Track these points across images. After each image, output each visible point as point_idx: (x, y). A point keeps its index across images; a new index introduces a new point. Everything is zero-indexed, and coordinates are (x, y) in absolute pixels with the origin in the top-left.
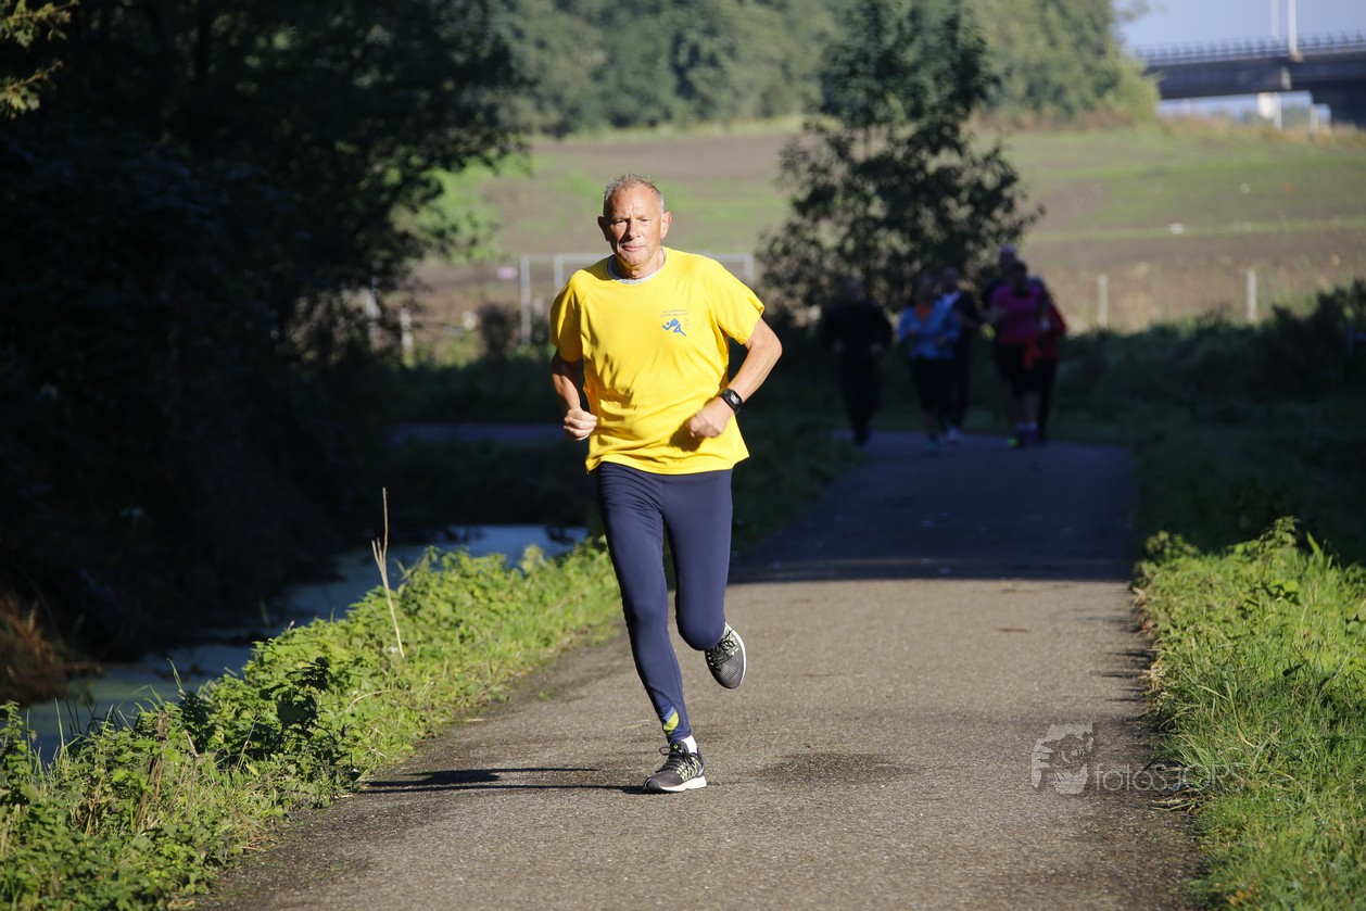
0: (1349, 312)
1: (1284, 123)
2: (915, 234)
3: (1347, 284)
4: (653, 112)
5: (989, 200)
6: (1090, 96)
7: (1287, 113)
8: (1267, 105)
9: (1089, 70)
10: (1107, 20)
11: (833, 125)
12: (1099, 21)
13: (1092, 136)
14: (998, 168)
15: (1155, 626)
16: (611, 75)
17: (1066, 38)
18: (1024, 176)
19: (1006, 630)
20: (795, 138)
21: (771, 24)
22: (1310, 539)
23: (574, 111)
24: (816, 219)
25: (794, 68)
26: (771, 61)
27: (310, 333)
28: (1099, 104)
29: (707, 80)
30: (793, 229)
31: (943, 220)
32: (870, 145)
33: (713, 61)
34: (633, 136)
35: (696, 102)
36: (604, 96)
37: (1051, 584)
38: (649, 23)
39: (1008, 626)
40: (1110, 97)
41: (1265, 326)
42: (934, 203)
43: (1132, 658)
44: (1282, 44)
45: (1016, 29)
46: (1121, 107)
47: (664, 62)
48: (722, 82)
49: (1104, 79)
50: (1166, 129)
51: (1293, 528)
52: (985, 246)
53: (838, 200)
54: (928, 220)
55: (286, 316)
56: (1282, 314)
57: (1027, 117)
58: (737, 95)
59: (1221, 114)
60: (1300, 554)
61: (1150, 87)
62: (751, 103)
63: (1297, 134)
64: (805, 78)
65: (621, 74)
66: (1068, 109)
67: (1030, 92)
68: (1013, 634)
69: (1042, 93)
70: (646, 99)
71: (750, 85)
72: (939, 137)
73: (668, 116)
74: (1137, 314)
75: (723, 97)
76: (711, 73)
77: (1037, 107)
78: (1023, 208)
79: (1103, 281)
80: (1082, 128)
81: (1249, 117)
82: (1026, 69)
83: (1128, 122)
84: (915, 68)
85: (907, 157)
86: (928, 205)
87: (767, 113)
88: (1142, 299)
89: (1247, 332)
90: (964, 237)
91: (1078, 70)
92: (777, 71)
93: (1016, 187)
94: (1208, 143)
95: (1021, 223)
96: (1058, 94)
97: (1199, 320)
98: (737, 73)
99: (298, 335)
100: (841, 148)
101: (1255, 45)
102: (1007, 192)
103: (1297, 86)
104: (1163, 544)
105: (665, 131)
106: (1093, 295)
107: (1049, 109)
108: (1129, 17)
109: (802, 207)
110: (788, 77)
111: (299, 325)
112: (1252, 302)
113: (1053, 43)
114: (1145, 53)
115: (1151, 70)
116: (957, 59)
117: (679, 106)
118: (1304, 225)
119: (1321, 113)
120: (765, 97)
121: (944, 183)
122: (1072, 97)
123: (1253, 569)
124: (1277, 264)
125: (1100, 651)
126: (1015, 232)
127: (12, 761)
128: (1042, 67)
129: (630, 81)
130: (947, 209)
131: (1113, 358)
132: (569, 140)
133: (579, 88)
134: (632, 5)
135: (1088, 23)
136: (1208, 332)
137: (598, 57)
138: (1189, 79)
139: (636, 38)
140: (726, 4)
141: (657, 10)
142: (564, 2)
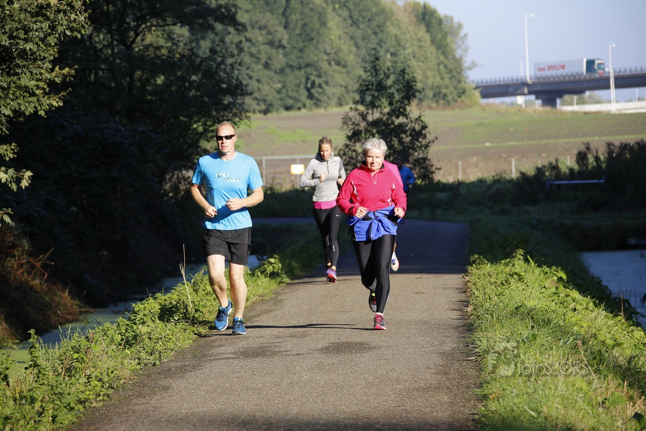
0: (547, 174)
1: (526, 106)
3: (546, 163)
4: (299, 105)
5: (418, 134)
6: (456, 97)
7: (526, 102)
8: (520, 100)
9: (455, 88)
10: (461, 70)
11: (361, 108)
12: (459, 70)
13: (457, 111)
14: (420, 123)
15: (471, 291)
16: (284, 91)
17: (446, 76)
18: (430, 127)
19: (417, 293)
20: (347, 113)
21: (341, 73)
22: (529, 257)
23: (271, 105)
24: (355, 142)
25: (350, 88)
26: (341, 86)
27: (171, 186)
28: (459, 100)
29: (317, 92)
30: (347, 146)
31: (401, 142)
32: (374, 115)
33: (320, 86)
34: (292, 113)
35: (314, 101)
36: (282, 99)
37: (435, 275)
38: (297, 72)
39: (418, 291)
40: (463, 98)
41: (517, 179)
42: (397, 136)
43: (462, 303)
44: (524, 78)
45: (429, 73)
46: (467, 101)
47: (302, 86)
48: (324, 93)
49: (461, 91)
50: (483, 109)
51: (522, 254)
52: (416, 151)
53: (363, 135)
54: (395, 142)
55: (162, 180)
56: (523, 174)
57: (434, 105)
58: (329, 98)
59: (503, 103)
60: (525, 263)
61: (477, 94)
62: (334, 101)
63: (530, 110)
64: (353, 92)
65: (287, 91)
66: (448, 102)
67: (434, 96)
68: (419, 294)
69: (439, 96)
70: (296, 100)
71: (333, 94)
72: (399, 111)
73: (304, 106)
74: (472, 175)
75: (324, 98)
76: (320, 90)
77: (437, 101)
78: (429, 137)
79: (460, 163)
80: (453, 109)
81: (513, 104)
83: (470, 106)
84: (390, 87)
85: (387, 119)
86: (395, 137)
87: (341, 105)
88: (475, 170)
89: (511, 181)
90: (409, 148)
91: (451, 88)
92: (344, 89)
93: (427, 129)
94: (499, 113)
95: (429, 143)
96: (445, 96)
97: (493, 177)
98: (329, 90)
99: (167, 186)
100: (363, 116)
101: (515, 78)
102: (424, 132)
103: (530, 93)
104: (476, 260)
105: (303, 111)
106: (457, 169)
107: (441, 102)
108: (470, 69)
109: (349, 138)
110: (348, 92)
111: (167, 183)
112: (514, 170)
113: (442, 79)
114: (476, 81)
115: (476, 88)
116: (405, 84)
117: (309, 102)
118: (533, 142)
119: (539, 102)
120: (339, 99)
121: (401, 128)
122: (450, 97)
123: (508, 269)
124: (523, 156)
125: (450, 301)
126: (427, 146)
127: (34, 351)
128: (438, 87)
129: (291, 93)
130: (402, 138)
131: (463, 191)
132: (269, 115)
133: (272, 97)
134: (291, 67)
135: (455, 70)
136: (497, 181)
137: (279, 86)
138: (491, 91)
139: (293, 78)
140: (324, 66)
141: (300, 68)
142: (267, 66)
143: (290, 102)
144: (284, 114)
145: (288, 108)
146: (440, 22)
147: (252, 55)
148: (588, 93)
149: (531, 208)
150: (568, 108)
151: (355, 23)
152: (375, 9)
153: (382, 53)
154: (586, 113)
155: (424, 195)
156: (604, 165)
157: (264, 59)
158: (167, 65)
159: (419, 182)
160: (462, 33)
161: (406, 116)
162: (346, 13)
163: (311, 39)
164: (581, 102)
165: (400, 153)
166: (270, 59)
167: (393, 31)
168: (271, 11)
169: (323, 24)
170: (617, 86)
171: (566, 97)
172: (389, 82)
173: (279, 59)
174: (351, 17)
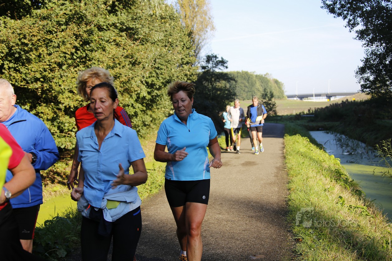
2: (268, 107)
5: (274, 105)
6: (282, 98)
7: (297, 99)
8: (295, 99)
9: (282, 96)
11: (262, 99)
21: (259, 92)
31: (270, 106)
32: (264, 101)
40: (284, 98)
41: (295, 115)
42: (269, 105)
44: (296, 94)
45: (277, 92)
50: (288, 100)
52: (274, 108)
54: (269, 107)
57: (277, 99)
59: (292, 99)
61: (287, 97)
63: (297, 101)
64: (261, 96)
74: (285, 114)
78: (276, 106)
79: (283, 111)
80: (282, 100)
81: (294, 100)
82: (278, 96)
83: (285, 100)
85: (267, 102)
90: (272, 108)
93: (276, 104)
94: (291, 101)
96: (280, 98)
100: (262, 101)
103: (297, 97)
113: (280, 94)
115: (287, 96)
116: (271, 94)
118: (298, 107)
119: (299, 99)
121: (270, 104)
124: (296, 110)
126: (276, 108)
131: (283, 117)
132: (245, 101)
133: (245, 97)
134: (249, 91)
135: (282, 92)
136: (290, 115)
137: (246, 95)
138: (289, 97)
139: (249, 94)
140: (256, 91)
141: (250, 92)
142: (244, 91)
143: (248, 98)
144: (247, 100)
145: (248, 99)
146: (279, 83)
147: (241, 89)
148: (309, 98)
149: (298, 121)
150: (305, 101)
151: (262, 83)
152: (266, 80)
153: (267, 88)
154: (309, 102)
155: (275, 118)
156: (314, 112)
157: (243, 89)
158: (220, 89)
159: (274, 115)
160: (284, 85)
161: (271, 101)
162: (260, 81)
163: (253, 86)
164: (307, 99)
165: (270, 109)
166: (245, 89)
167: (270, 84)
168: (245, 80)
169: (256, 83)
170: (315, 96)
171: (305, 98)
172: (268, 94)
173: (247, 90)
174: (261, 81)
